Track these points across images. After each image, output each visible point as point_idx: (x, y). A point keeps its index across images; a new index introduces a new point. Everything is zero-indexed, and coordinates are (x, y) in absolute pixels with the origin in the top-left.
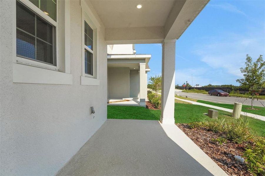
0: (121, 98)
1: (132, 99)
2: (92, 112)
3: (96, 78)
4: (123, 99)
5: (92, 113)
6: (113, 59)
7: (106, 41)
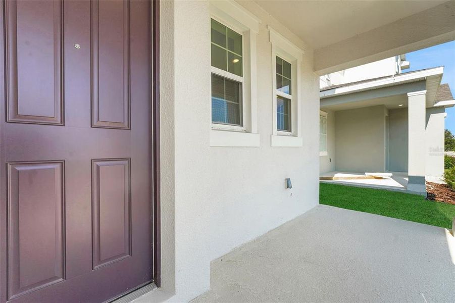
0: (363, 173)
1: (391, 174)
2: (288, 185)
3: (295, 135)
4: (366, 173)
5: (288, 187)
6: (341, 96)
7: (316, 72)
